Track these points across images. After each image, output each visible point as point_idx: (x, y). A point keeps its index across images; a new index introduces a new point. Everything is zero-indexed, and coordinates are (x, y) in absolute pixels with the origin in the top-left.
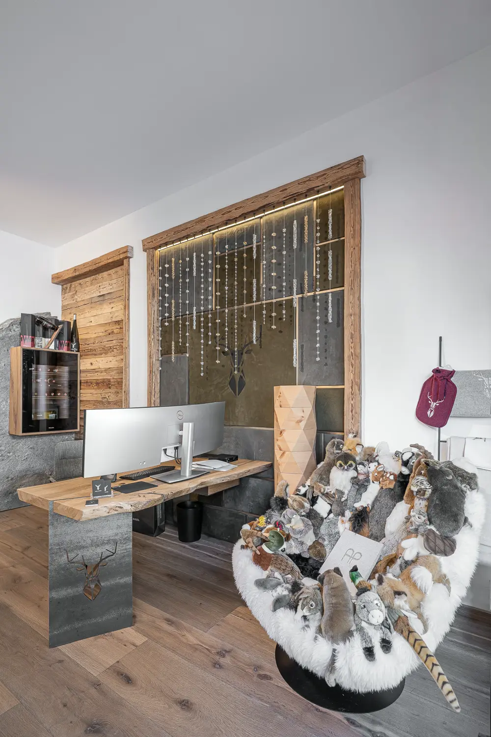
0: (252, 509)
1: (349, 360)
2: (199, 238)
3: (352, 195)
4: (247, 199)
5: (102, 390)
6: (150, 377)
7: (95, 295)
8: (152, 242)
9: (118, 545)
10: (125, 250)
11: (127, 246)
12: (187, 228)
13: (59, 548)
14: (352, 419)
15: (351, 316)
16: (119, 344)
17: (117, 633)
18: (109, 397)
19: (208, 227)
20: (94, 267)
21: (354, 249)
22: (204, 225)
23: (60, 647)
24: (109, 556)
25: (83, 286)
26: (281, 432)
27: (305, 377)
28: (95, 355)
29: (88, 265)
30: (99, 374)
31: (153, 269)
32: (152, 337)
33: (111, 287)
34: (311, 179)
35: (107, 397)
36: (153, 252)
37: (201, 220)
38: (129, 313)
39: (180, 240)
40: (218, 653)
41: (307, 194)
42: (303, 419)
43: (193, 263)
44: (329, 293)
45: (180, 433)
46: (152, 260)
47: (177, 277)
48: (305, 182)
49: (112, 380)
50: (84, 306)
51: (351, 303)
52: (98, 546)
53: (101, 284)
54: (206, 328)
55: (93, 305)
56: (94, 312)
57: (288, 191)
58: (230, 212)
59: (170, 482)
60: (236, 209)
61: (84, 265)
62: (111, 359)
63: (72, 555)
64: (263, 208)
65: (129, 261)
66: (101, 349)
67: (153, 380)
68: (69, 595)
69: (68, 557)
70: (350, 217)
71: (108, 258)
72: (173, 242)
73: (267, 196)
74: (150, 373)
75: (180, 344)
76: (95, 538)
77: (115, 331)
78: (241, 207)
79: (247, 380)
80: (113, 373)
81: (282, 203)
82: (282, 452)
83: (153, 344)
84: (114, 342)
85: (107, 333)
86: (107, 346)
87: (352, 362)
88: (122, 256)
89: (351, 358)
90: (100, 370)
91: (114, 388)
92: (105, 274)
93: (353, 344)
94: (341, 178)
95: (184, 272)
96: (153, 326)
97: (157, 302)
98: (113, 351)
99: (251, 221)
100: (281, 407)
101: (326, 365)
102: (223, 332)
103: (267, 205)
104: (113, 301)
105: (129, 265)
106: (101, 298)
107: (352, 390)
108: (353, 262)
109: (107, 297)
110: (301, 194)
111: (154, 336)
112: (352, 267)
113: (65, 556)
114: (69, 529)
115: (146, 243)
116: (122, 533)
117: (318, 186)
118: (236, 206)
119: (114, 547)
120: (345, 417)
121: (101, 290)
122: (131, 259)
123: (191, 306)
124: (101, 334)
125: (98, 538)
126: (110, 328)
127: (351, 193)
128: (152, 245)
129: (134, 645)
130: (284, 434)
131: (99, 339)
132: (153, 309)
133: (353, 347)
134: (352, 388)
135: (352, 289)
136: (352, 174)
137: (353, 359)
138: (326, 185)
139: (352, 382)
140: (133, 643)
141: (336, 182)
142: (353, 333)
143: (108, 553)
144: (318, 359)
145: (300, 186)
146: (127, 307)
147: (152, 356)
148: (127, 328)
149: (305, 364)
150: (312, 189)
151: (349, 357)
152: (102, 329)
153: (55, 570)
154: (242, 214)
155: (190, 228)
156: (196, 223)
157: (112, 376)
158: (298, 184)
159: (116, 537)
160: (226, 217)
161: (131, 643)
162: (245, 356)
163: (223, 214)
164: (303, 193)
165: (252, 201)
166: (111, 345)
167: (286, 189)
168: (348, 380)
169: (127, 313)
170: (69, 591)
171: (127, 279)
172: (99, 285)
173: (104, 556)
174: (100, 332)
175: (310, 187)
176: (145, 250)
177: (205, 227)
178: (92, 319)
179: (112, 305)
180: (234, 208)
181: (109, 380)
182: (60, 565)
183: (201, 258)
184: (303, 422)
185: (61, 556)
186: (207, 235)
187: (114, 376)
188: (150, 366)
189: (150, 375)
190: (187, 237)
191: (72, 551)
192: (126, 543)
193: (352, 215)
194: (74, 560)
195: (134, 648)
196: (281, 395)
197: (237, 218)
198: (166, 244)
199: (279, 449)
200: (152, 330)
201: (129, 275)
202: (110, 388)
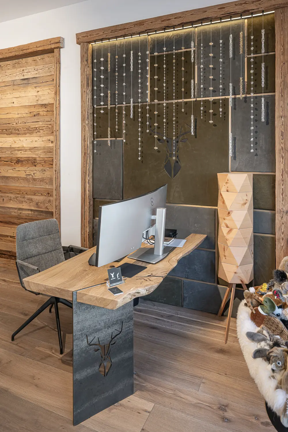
0: (188, 275)
1: (280, 153)
2: (136, 38)
3: (282, 20)
4: (187, 11)
5: (26, 168)
6: (84, 159)
7: (17, 78)
8: (87, 36)
9: (123, 324)
10: (57, 41)
11: (60, 37)
12: (125, 28)
13: (81, 334)
14: (283, 201)
15: (282, 117)
16: (46, 126)
17: (124, 402)
18: (34, 174)
19: (146, 30)
20: (21, 53)
21: (284, 64)
22: (142, 28)
23: (82, 423)
24: (118, 335)
25: (3, 68)
26: (229, 213)
27: (237, 165)
28: (18, 134)
29: (14, 50)
30: (22, 152)
31: (87, 61)
32: (87, 122)
33: (36, 72)
34: (247, 3)
35: (32, 174)
36: (87, 45)
37: (141, 23)
38: (60, 98)
39: (116, 37)
40: (219, 408)
41: (242, 14)
42: (247, 201)
43: (130, 60)
44: (261, 97)
45: (153, 217)
46: (86, 52)
47: (113, 70)
48: (241, 4)
49: (38, 159)
50: (6, 88)
51: (281, 107)
52: (109, 327)
53: (24, 68)
54: (144, 117)
55: (16, 87)
56: (17, 94)
57: (226, 10)
58: (169, 19)
59: (154, 263)
60: (175, 18)
61: (9, 49)
62: (36, 139)
63: (90, 338)
64: (201, 21)
65: (60, 51)
66: (25, 129)
67: (88, 161)
68: (88, 375)
69: (88, 341)
70: (281, 38)
71: (38, 46)
72: (109, 39)
73: (206, 11)
74: (85, 154)
75: (117, 131)
76: (107, 320)
77: (41, 113)
78: (180, 17)
79: (182, 164)
80: (39, 152)
81: (220, 18)
82: (228, 229)
83: (87, 129)
84: (40, 123)
85: (32, 114)
86: (32, 126)
87: (282, 155)
88: (53, 46)
89: (282, 151)
90: (23, 148)
91: (40, 166)
92: (30, 60)
93: (283, 140)
94: (274, 5)
95: (120, 67)
96: (88, 112)
97: (90, 91)
98: (39, 132)
99: (188, 29)
100: (227, 191)
101: (256, 155)
102: (160, 123)
103: (205, 18)
104: (40, 85)
105: (60, 55)
106: (25, 82)
107: (283, 177)
108: (283, 74)
109: (31, 81)
110: (238, 14)
111: (88, 121)
112: (282, 79)
113: (86, 340)
114: (88, 315)
115: (80, 37)
116: (126, 313)
117: (254, 9)
118: (176, 16)
119: (121, 326)
120: (276, 199)
121: (24, 74)
122: (61, 50)
123: (128, 97)
124: (24, 115)
125: (109, 320)
126: (35, 110)
127: (281, 18)
128: (86, 39)
129: (146, 411)
130: (233, 215)
131: (23, 120)
132: (87, 97)
133: (283, 142)
134: (282, 175)
135: (282, 96)
136: (284, 4)
137: (283, 152)
138: (260, 9)
139: (283, 171)
140: (145, 410)
141: (269, 8)
142: (283, 131)
143: (116, 333)
144: (252, 151)
145: (237, 7)
146: (57, 93)
147: (86, 140)
148: (57, 112)
149: (237, 154)
150: (248, 11)
151: (280, 150)
152: (27, 111)
153: (78, 354)
154: (181, 23)
155: (128, 28)
156: (135, 25)
157: (39, 155)
158: (235, 5)
159: (122, 318)
160: (165, 24)
161: (143, 410)
162: (180, 144)
163: (162, 21)
164: (239, 13)
165: (191, 14)
166: (37, 126)
167: (224, 8)
168: (279, 168)
169: (58, 98)
170: (89, 371)
171: (58, 67)
172: (22, 69)
173: (114, 335)
174: (24, 112)
175: (246, 9)
176: (78, 43)
177: (143, 30)
178: (14, 100)
179: (38, 89)
180: (174, 17)
181: (35, 159)
182: (82, 349)
183: (139, 56)
184: (247, 204)
185: (82, 341)
186: (143, 36)
187: (40, 155)
188: (85, 149)
189: (84, 157)
190: (124, 36)
191: (91, 334)
192: (129, 321)
193: (282, 37)
194: (92, 342)
195: (148, 414)
196: (228, 182)
197: (176, 26)
198: (102, 40)
199: (225, 226)
200: (87, 116)
201: (60, 63)
202: (35, 166)
